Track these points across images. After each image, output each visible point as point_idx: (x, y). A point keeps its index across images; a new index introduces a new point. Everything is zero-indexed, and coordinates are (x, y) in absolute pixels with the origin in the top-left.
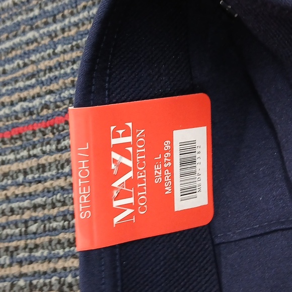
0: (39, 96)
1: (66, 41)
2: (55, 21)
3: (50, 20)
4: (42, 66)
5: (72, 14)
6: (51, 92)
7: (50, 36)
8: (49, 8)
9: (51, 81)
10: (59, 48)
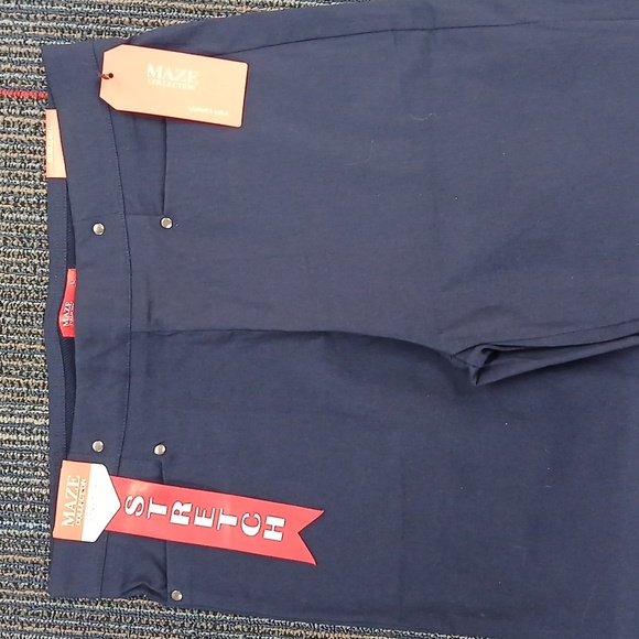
0: (9, 71)
1: (35, 37)
2: (28, 19)
3: (24, 16)
4: (14, 49)
5: (43, 19)
6: (19, 71)
7: (23, 28)
8: (24, 6)
9: (20, 63)
10: (29, 42)
